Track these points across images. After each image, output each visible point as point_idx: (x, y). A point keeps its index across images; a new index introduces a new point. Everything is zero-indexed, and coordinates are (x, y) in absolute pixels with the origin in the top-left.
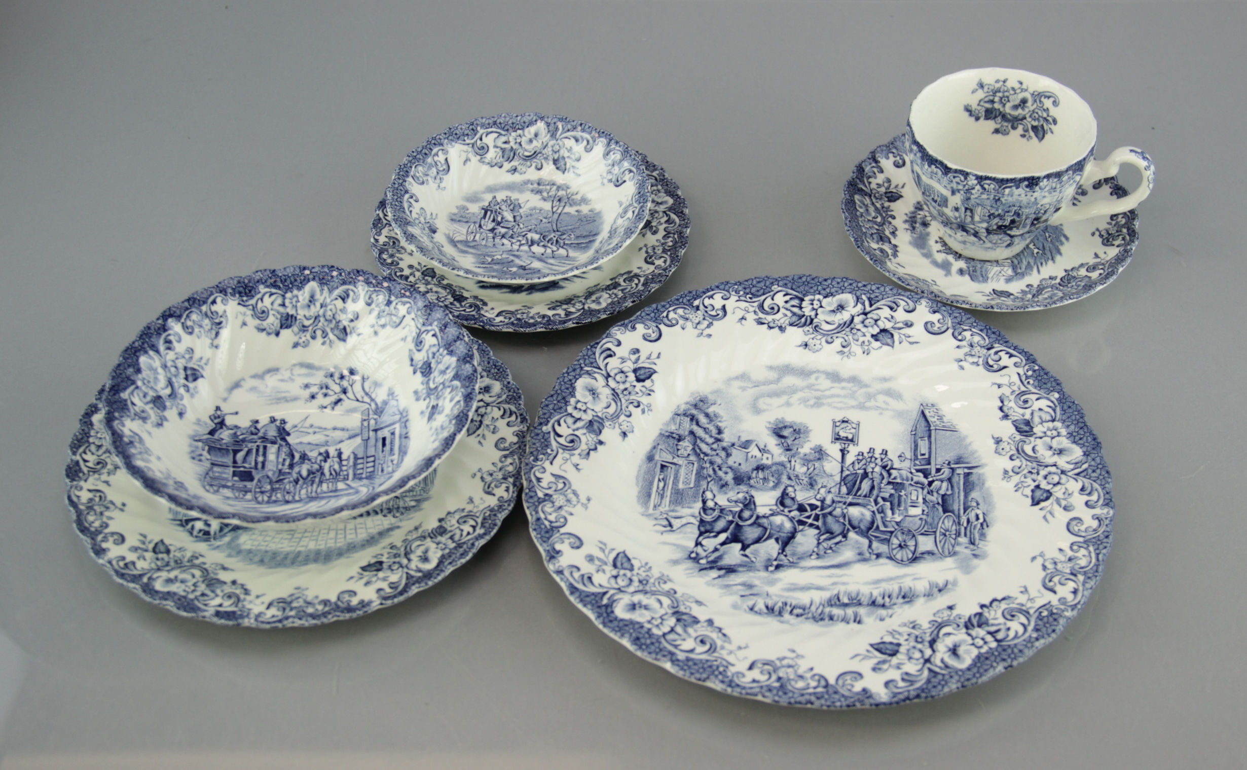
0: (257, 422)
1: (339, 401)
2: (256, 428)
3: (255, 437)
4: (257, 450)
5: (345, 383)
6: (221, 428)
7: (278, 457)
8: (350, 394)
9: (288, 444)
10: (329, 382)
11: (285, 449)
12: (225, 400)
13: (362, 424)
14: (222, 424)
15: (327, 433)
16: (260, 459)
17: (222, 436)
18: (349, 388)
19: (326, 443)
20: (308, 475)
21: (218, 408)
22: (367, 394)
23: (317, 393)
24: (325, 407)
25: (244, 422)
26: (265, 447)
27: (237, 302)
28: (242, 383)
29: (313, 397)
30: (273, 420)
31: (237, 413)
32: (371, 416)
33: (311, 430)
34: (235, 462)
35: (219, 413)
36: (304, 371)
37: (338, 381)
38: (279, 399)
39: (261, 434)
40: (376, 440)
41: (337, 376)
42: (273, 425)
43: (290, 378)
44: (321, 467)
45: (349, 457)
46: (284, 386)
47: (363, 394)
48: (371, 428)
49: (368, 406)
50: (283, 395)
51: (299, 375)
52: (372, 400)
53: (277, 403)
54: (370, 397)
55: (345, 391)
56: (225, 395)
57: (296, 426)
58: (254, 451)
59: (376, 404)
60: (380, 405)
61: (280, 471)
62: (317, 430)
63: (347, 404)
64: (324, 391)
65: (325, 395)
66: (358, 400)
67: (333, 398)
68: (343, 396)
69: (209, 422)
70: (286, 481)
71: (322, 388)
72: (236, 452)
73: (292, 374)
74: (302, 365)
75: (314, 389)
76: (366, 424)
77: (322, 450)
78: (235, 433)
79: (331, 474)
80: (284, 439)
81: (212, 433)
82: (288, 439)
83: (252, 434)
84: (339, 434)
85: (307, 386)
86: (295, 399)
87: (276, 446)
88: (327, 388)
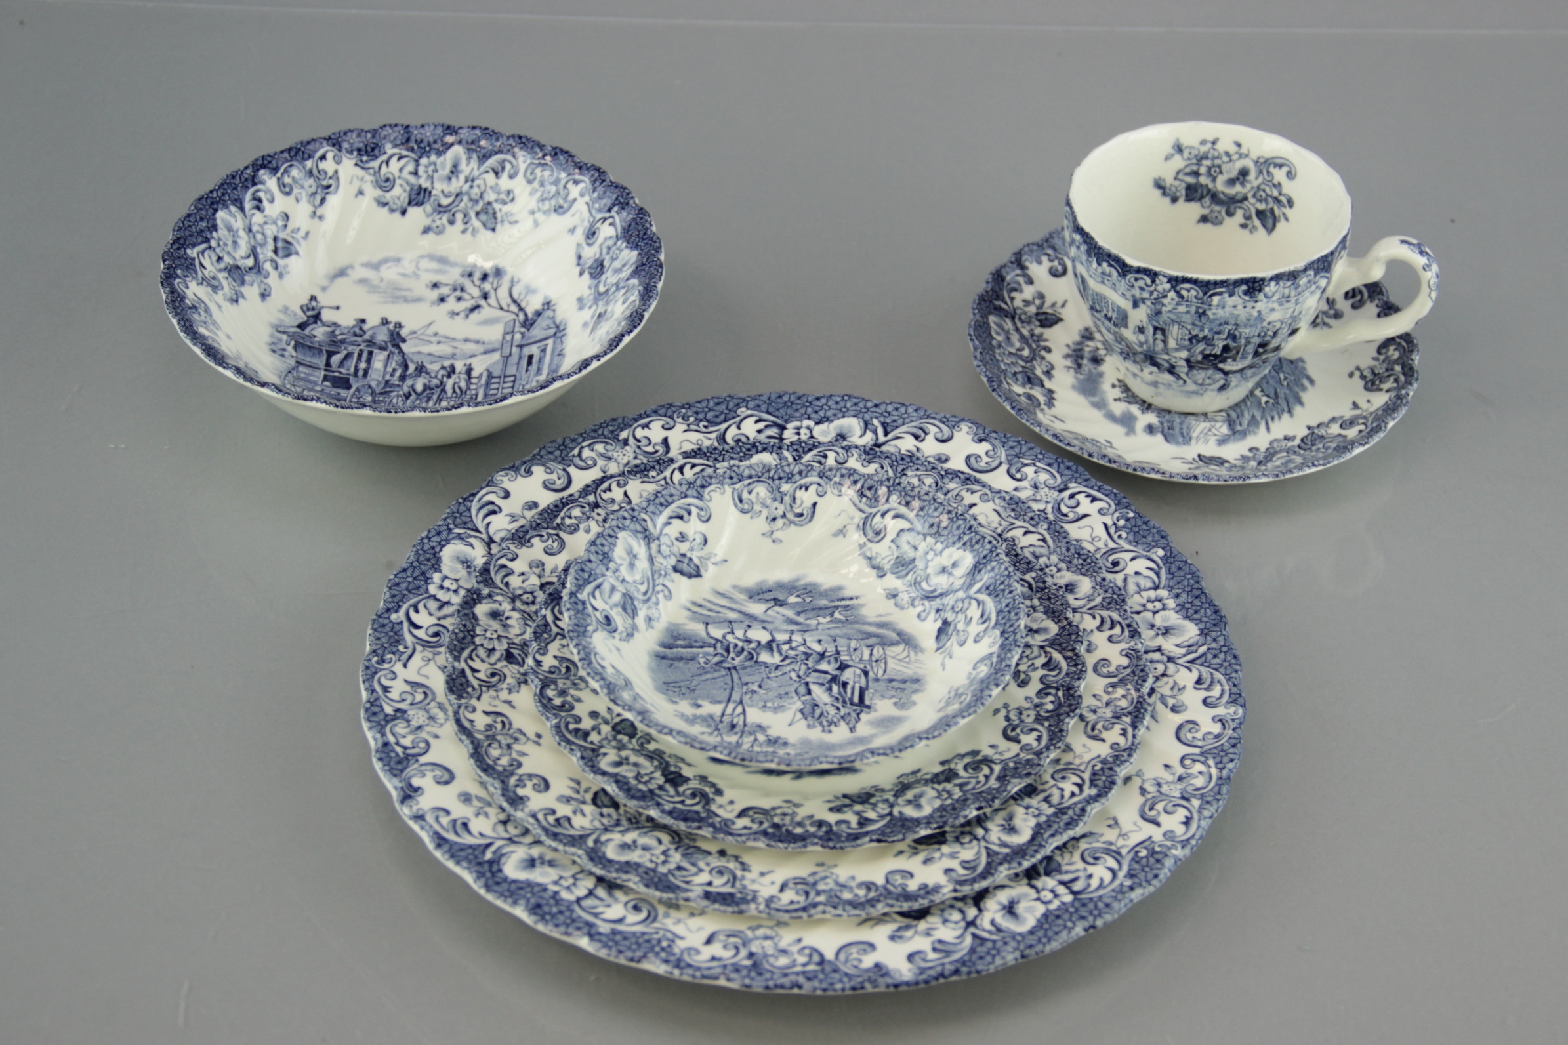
0: (363, 321)
1: (477, 307)
2: (361, 329)
3: (359, 339)
4: (360, 355)
5: (487, 286)
6: (315, 322)
7: (386, 366)
8: (492, 301)
9: (401, 352)
10: (467, 283)
11: (397, 358)
12: (324, 289)
13: (504, 338)
14: (317, 318)
15: (456, 344)
16: (363, 365)
17: (315, 333)
18: (492, 294)
19: (453, 356)
20: (424, 390)
21: (313, 298)
22: (515, 302)
23: (448, 296)
24: (457, 314)
25: (346, 320)
26: (370, 353)
27: (353, 162)
28: (349, 271)
29: (442, 300)
30: (385, 322)
31: (338, 308)
32: (517, 329)
33: (434, 339)
34: (328, 364)
35: (314, 303)
36: (434, 265)
37: (477, 283)
38: (397, 298)
39: (367, 337)
40: (520, 358)
41: (477, 276)
42: (385, 328)
43: (414, 273)
44: (442, 382)
45: (481, 375)
46: (405, 283)
47: (509, 301)
48: (515, 343)
49: (514, 316)
50: (403, 293)
51: (427, 270)
52: (521, 309)
53: (393, 302)
54: (519, 305)
55: (485, 296)
56: (325, 283)
57: (415, 333)
58: (356, 355)
59: (526, 315)
60: (530, 315)
61: (387, 382)
62: (442, 340)
63: (487, 312)
64: (458, 293)
65: (459, 299)
66: (501, 308)
67: (469, 304)
68: (482, 302)
69: (300, 312)
70: (393, 394)
71: (455, 290)
72: (330, 354)
73: (417, 267)
74: (432, 257)
75: (445, 290)
76: (509, 337)
77: (447, 363)
78: (333, 332)
79: (454, 392)
80: (398, 347)
81: (302, 326)
82: (403, 346)
83: (355, 335)
84: (471, 348)
85: (435, 286)
86: (418, 300)
87: (386, 353)
88: (462, 290)
